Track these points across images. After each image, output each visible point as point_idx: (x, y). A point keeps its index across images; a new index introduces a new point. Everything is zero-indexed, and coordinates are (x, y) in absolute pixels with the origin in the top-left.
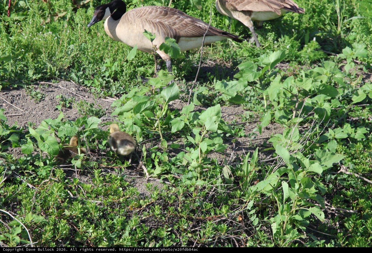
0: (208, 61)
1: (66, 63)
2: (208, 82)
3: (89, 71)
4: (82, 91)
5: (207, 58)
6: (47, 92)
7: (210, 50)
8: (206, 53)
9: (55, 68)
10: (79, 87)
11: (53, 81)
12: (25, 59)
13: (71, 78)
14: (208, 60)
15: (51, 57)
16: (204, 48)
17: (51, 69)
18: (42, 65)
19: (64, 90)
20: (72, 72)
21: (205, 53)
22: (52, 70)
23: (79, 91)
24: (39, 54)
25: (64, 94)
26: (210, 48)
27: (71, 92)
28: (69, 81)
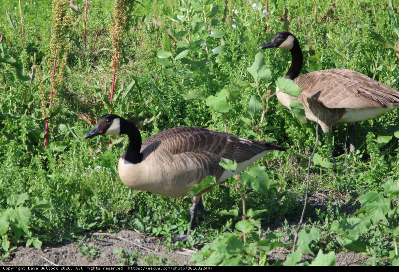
0: (317, 194)
1: (126, 205)
2: (319, 222)
3: (158, 215)
4: (150, 242)
5: (316, 190)
6: (103, 246)
7: (319, 178)
8: (315, 183)
9: (112, 213)
10: (146, 238)
11: (110, 231)
12: (70, 203)
13: (134, 226)
14: (317, 192)
15: (105, 199)
16: (311, 176)
17: (106, 215)
18: (94, 211)
19: (126, 243)
20: (136, 217)
21: (312, 183)
22: (109, 216)
23: (146, 242)
24: (90, 195)
25: (126, 248)
26: (318, 176)
27: (135, 244)
28: (132, 230)
